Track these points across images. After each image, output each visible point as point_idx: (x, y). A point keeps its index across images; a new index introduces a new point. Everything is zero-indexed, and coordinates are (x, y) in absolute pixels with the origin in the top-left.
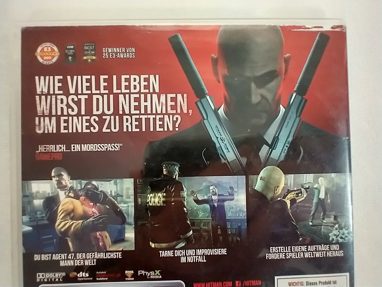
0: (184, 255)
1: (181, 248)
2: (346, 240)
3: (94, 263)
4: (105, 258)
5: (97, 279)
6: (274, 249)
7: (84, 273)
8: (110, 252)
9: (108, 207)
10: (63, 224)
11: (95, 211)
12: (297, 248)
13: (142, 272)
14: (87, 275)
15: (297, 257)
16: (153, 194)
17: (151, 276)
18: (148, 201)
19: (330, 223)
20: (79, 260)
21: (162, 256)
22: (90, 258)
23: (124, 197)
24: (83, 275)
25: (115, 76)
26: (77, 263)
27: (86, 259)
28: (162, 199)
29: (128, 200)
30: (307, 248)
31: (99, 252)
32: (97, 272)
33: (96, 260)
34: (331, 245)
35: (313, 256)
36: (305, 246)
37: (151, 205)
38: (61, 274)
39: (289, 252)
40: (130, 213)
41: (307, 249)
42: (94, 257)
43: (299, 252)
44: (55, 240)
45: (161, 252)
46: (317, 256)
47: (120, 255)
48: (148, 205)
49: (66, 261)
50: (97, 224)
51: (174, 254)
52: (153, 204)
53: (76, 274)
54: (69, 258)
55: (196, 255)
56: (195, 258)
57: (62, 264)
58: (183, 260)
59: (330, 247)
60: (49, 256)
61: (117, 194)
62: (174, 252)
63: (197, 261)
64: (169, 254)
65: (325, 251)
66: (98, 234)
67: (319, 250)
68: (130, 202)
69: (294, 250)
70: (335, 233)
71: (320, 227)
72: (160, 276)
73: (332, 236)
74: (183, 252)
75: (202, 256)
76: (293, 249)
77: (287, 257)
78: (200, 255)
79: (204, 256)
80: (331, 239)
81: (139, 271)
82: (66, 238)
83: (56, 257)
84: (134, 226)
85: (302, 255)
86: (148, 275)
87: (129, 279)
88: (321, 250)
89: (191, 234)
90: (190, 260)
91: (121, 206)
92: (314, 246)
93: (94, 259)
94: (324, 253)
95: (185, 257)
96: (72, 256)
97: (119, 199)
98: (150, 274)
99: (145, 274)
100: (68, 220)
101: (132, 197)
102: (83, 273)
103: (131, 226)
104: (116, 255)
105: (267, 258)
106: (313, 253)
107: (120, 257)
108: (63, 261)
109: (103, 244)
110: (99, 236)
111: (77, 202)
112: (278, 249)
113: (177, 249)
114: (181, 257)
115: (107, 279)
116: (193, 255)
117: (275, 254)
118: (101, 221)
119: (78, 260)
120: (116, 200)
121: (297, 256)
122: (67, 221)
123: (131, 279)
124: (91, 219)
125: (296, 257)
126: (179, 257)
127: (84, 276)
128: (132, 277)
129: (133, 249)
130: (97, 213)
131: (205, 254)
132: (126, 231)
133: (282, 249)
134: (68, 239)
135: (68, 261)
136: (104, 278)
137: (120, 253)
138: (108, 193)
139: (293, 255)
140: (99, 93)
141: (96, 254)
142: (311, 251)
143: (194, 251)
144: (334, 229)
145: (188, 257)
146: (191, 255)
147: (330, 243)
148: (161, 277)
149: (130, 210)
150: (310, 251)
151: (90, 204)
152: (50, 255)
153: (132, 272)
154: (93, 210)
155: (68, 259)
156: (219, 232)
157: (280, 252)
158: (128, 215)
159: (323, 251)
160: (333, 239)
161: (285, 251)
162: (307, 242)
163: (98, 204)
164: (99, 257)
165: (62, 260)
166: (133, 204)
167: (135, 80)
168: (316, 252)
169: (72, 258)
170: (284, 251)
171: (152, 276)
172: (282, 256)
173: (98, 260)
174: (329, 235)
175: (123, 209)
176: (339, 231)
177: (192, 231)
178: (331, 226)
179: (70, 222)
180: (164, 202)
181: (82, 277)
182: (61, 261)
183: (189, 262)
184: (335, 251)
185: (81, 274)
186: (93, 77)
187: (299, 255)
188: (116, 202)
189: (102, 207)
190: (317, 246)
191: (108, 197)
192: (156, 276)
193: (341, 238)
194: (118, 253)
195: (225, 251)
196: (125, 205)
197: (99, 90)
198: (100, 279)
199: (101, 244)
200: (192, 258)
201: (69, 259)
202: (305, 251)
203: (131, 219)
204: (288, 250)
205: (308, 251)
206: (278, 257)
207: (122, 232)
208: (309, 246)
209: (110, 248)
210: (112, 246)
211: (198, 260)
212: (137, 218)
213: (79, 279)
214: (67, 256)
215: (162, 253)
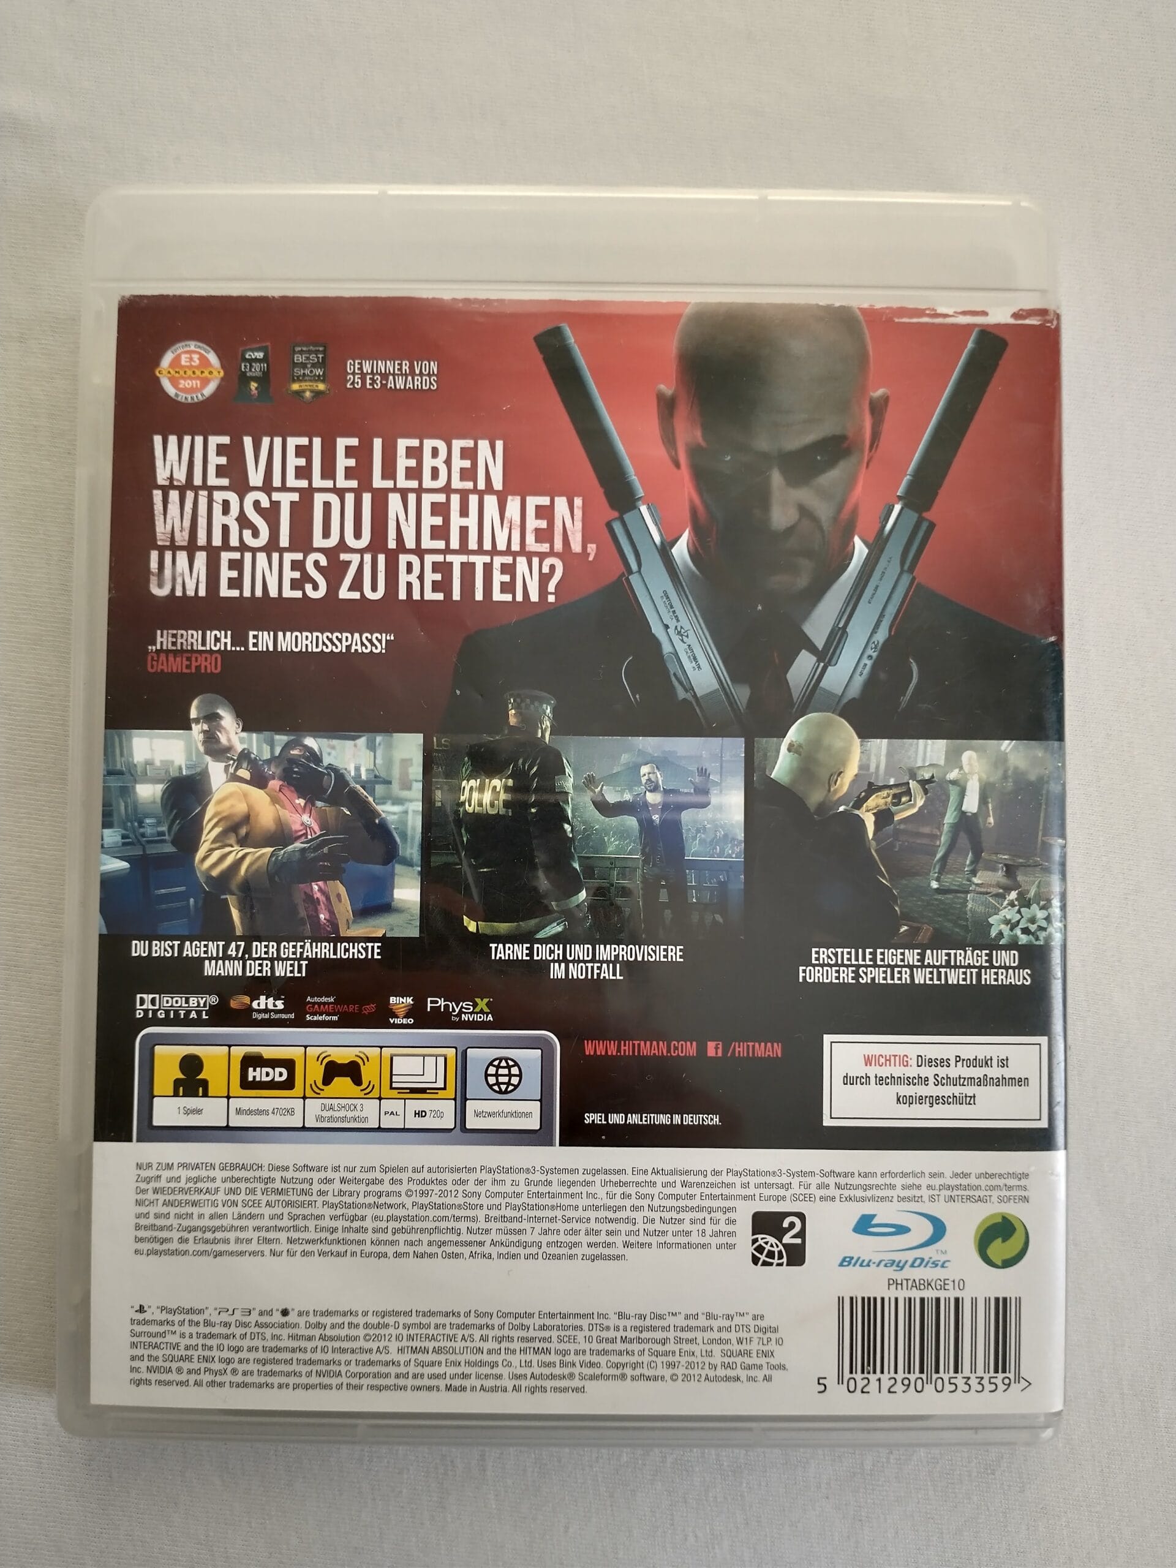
0: (561, 958)
1: (555, 939)
2: (1041, 938)
3: (300, 971)
4: (332, 956)
5: (308, 1018)
6: (824, 954)
7: (271, 1000)
8: (349, 940)
9: (348, 813)
10: (216, 855)
11: (309, 823)
12: (892, 956)
13: (437, 1002)
14: (280, 1005)
15: (892, 982)
16: (478, 780)
17: (463, 1015)
18: (462, 798)
19: (990, 886)
20: (257, 962)
21: (498, 958)
22: (291, 956)
23: (395, 786)
24: (266, 1003)
25: (380, 440)
26: (254, 970)
27: (279, 958)
28: (503, 796)
29: (405, 794)
30: (922, 956)
31: (316, 939)
32: (309, 999)
33: (307, 962)
34: (994, 952)
35: (939, 979)
36: (916, 951)
37: (470, 810)
38: (204, 999)
39: (867, 966)
40: (409, 833)
41: (922, 960)
42: (302, 953)
43: (897, 966)
44: (192, 900)
45: (493, 946)
46: (950, 982)
47: (376, 951)
48: (461, 810)
49: (220, 962)
50: (314, 859)
51: (530, 954)
52: (477, 809)
53: (246, 999)
54: (229, 953)
55: (593, 960)
56: (592, 968)
57: (209, 969)
58: (557, 971)
59: (990, 955)
60: (172, 947)
61: (376, 777)
62: (531, 949)
63: (595, 977)
64: (519, 952)
65: (974, 967)
66: (316, 888)
67: (958, 964)
68: (411, 801)
69: (883, 960)
70: (1008, 917)
71: (963, 895)
72: (490, 1015)
73: (997, 925)
74: (559, 949)
75: (611, 965)
76: (879, 957)
77: (860, 979)
78: (605, 959)
79: (618, 965)
80: (994, 933)
81: (429, 999)
82: (223, 897)
83: (192, 950)
84: (419, 869)
85: (906, 977)
86: (454, 1010)
87: (398, 1021)
88: (963, 964)
89: (581, 900)
90: (575, 972)
91: (383, 812)
92: (944, 951)
93: (301, 958)
94: (971, 973)
95: (563, 965)
96: (238, 948)
97: (379, 789)
98: (462, 1007)
99: (447, 1006)
100: (232, 846)
101: (418, 787)
102: (266, 999)
103: (410, 868)
104: (366, 949)
105: (801, 980)
106: (939, 973)
107: (376, 957)
108: (213, 962)
109: (327, 917)
110: (318, 895)
111: (258, 795)
112: (836, 955)
113: (542, 941)
114: (552, 964)
115: (335, 1018)
116: (586, 958)
117: (825, 968)
118: (325, 850)
119: (255, 960)
120: (372, 794)
121: (893, 978)
122: (230, 849)
123: (405, 1021)
124: (298, 845)
125: (889, 981)
126: (545, 965)
127: (270, 1007)
128: (406, 1016)
129: (415, 933)
130: (316, 828)
131: (621, 959)
132: (397, 880)
133: (846, 956)
134: (232, 901)
135: (227, 962)
136: (328, 1014)
137: (376, 945)
138: (349, 772)
139: (879, 975)
140: (332, 487)
141: (308, 945)
142: (934, 966)
143: (588, 948)
144: (1006, 902)
145: (571, 965)
146: (581, 958)
147: (993, 946)
148: (492, 1019)
149: (410, 823)
150: (929, 966)
151: (297, 801)
152: (176, 943)
153: (410, 1000)
154: (306, 818)
155: (226, 957)
156: (664, 896)
157: (839, 962)
158: (404, 836)
159: (969, 966)
160: (1001, 934)
161: (857, 963)
162: (920, 938)
163: (319, 804)
164: (316, 953)
165: (210, 959)
166: (418, 806)
167: (435, 452)
168: (948, 970)
169: (240, 955)
170: (854, 962)
171: (465, 1013)
172: (847, 976)
173: (313, 963)
174: (991, 920)
175: (390, 818)
176: (1019, 912)
177: (584, 892)
178: (997, 895)
179: (235, 852)
180: (506, 804)
181: (266, 1011)
182: (207, 962)
183: (575, 977)
184: (1007, 968)
185: (263, 1002)
186: (317, 442)
187: (896, 975)
188: (371, 799)
189: (330, 810)
190: (952, 952)
191: (347, 784)
192: (479, 1015)
193: (1026, 931)
194: (370, 945)
195: (679, 953)
196: (396, 809)
197: (333, 477)
198: (315, 1018)
199: (322, 916)
200: (582, 967)
201: (230, 958)
202: (916, 963)
203: (412, 850)
204: (864, 959)
205: (926, 964)
206: (834, 978)
207: (386, 885)
208: (929, 952)
209: (348, 928)
210: (354, 922)
211: (599, 975)
212: (427, 847)
213: (255, 1015)
214: (226, 948)
215: (496, 948)
